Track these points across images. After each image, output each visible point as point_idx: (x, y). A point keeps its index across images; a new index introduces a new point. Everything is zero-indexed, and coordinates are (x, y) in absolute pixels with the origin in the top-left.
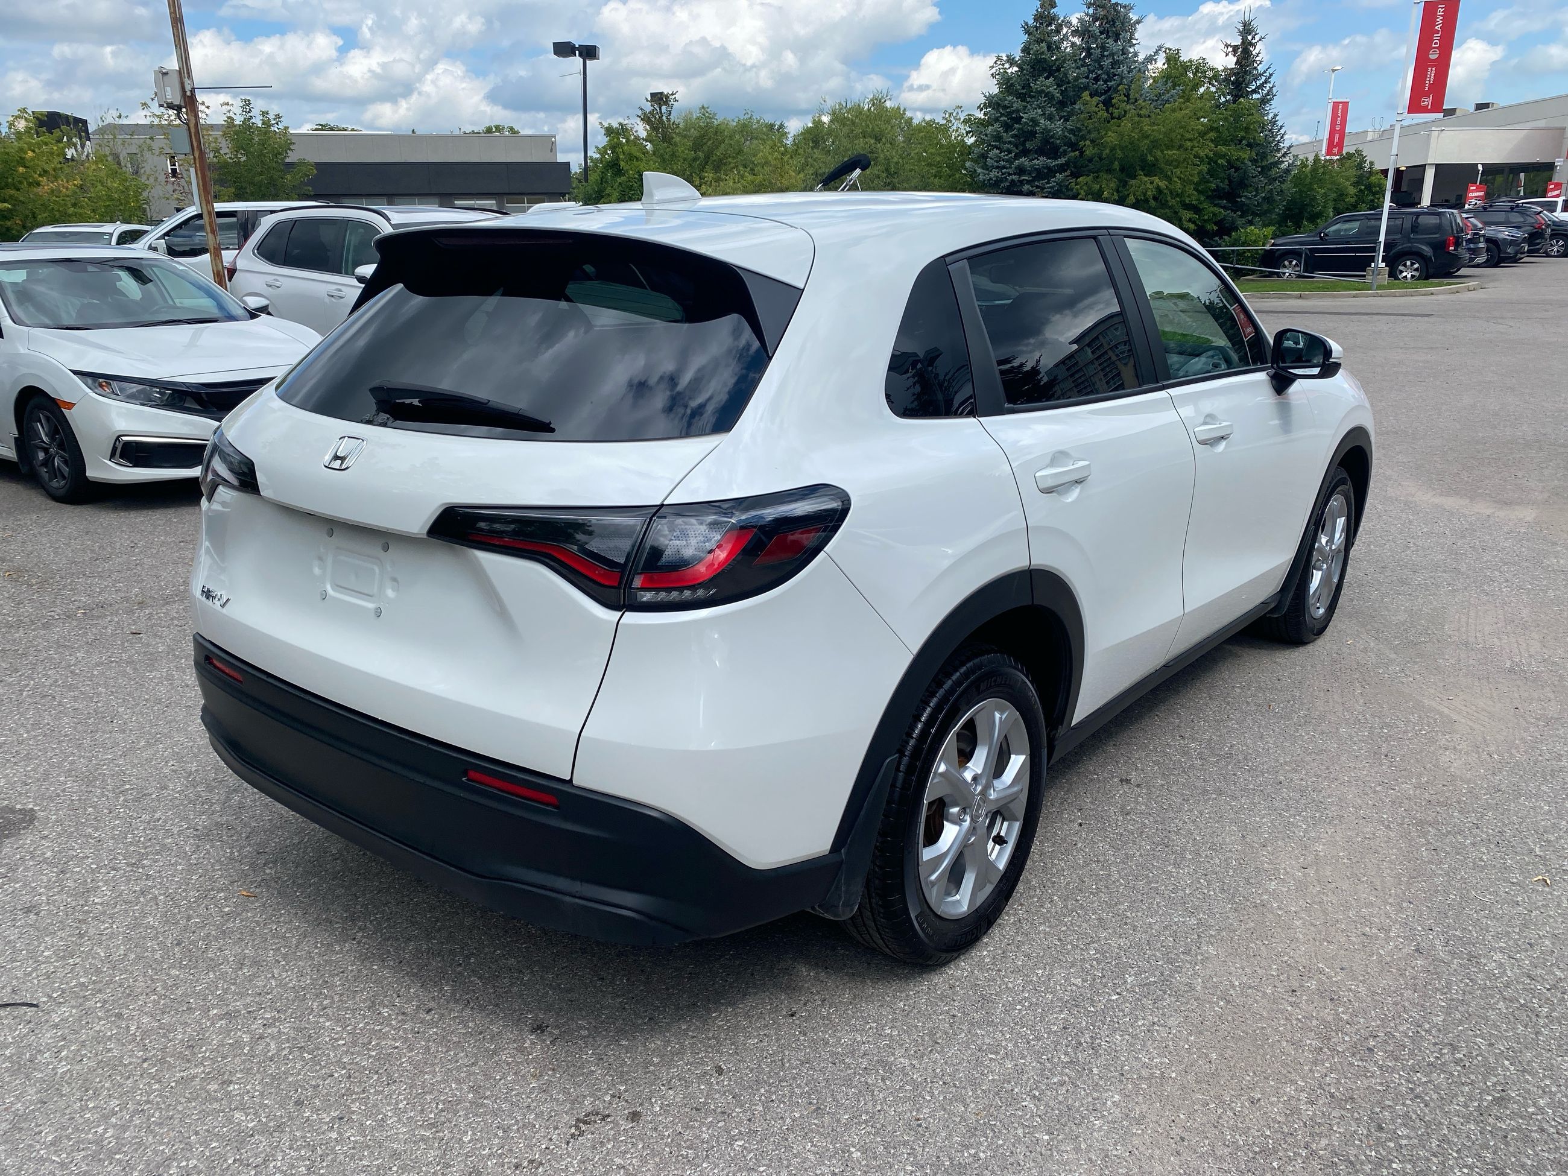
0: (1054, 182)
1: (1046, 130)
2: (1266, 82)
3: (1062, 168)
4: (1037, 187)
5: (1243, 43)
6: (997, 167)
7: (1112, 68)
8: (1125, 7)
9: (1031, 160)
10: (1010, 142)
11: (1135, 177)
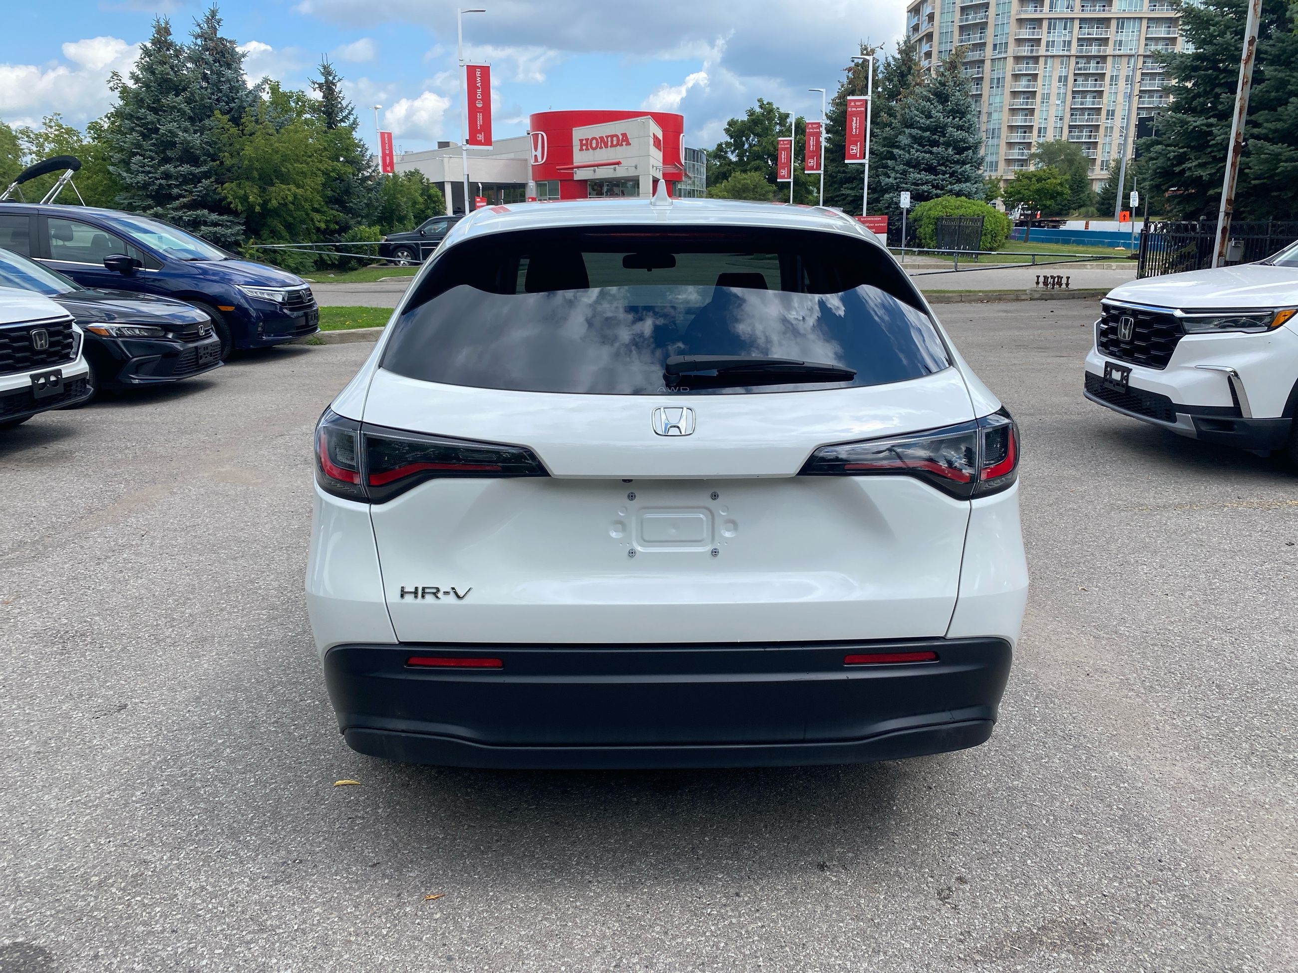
0: (202, 187)
1: (185, 142)
2: (349, 114)
3: (206, 175)
4: (186, 191)
5: (326, 82)
6: (143, 172)
7: (230, 92)
8: (230, 42)
9: (175, 167)
10: (150, 150)
11: (273, 185)
